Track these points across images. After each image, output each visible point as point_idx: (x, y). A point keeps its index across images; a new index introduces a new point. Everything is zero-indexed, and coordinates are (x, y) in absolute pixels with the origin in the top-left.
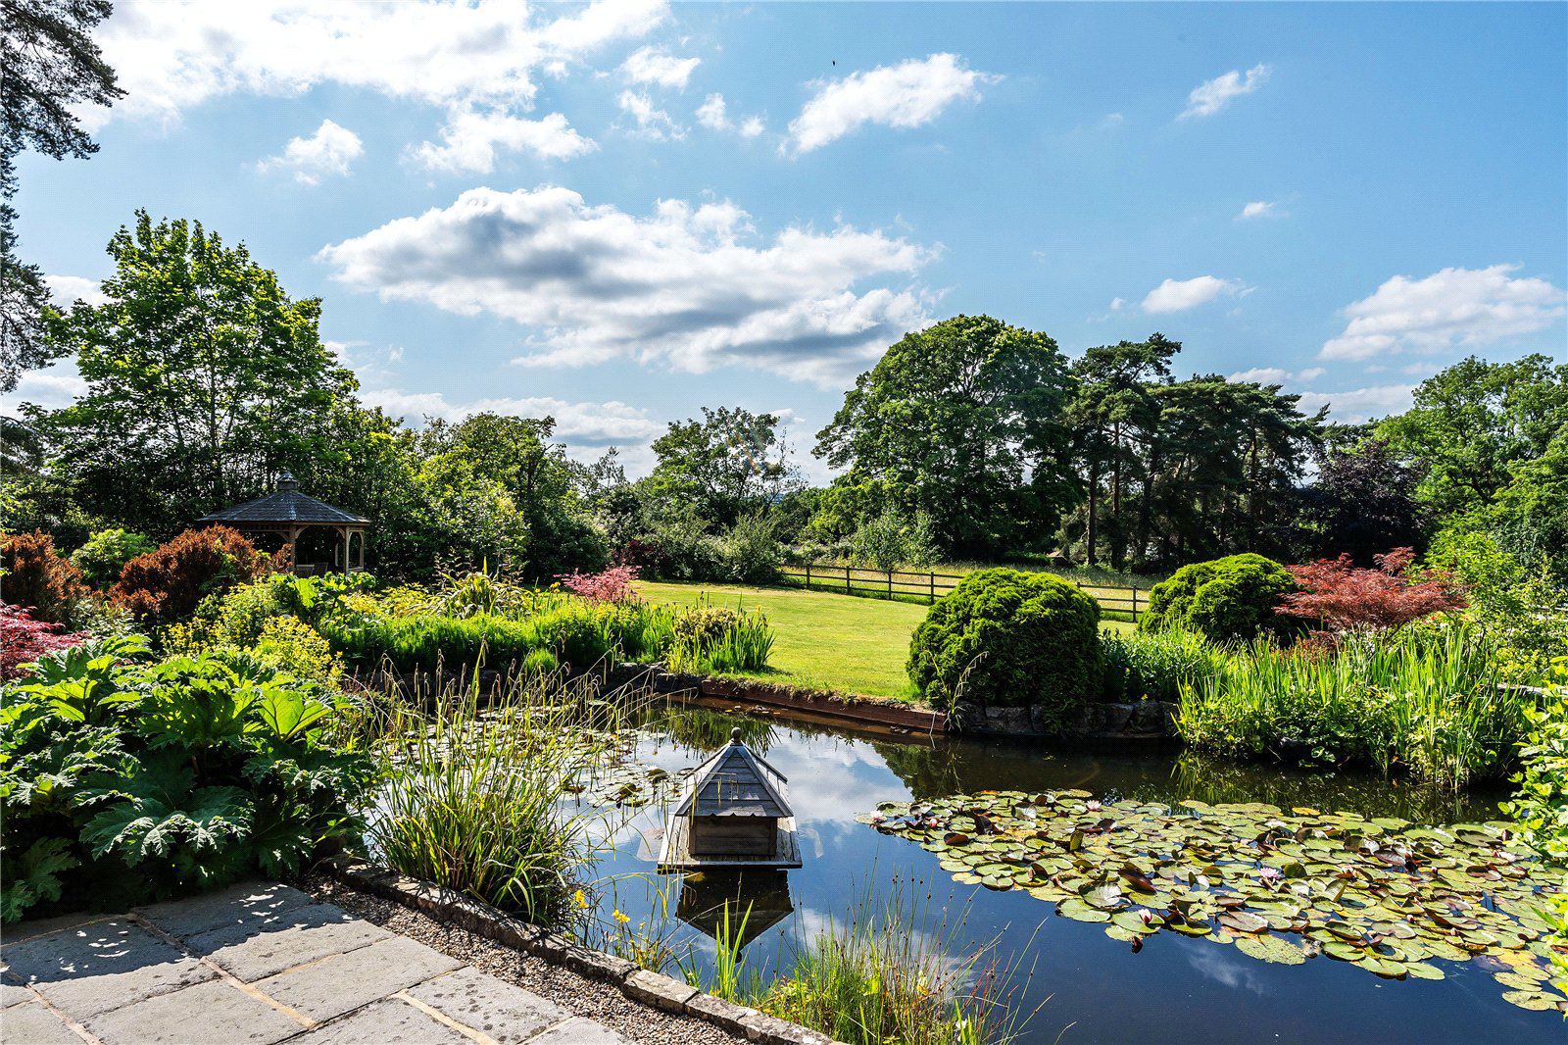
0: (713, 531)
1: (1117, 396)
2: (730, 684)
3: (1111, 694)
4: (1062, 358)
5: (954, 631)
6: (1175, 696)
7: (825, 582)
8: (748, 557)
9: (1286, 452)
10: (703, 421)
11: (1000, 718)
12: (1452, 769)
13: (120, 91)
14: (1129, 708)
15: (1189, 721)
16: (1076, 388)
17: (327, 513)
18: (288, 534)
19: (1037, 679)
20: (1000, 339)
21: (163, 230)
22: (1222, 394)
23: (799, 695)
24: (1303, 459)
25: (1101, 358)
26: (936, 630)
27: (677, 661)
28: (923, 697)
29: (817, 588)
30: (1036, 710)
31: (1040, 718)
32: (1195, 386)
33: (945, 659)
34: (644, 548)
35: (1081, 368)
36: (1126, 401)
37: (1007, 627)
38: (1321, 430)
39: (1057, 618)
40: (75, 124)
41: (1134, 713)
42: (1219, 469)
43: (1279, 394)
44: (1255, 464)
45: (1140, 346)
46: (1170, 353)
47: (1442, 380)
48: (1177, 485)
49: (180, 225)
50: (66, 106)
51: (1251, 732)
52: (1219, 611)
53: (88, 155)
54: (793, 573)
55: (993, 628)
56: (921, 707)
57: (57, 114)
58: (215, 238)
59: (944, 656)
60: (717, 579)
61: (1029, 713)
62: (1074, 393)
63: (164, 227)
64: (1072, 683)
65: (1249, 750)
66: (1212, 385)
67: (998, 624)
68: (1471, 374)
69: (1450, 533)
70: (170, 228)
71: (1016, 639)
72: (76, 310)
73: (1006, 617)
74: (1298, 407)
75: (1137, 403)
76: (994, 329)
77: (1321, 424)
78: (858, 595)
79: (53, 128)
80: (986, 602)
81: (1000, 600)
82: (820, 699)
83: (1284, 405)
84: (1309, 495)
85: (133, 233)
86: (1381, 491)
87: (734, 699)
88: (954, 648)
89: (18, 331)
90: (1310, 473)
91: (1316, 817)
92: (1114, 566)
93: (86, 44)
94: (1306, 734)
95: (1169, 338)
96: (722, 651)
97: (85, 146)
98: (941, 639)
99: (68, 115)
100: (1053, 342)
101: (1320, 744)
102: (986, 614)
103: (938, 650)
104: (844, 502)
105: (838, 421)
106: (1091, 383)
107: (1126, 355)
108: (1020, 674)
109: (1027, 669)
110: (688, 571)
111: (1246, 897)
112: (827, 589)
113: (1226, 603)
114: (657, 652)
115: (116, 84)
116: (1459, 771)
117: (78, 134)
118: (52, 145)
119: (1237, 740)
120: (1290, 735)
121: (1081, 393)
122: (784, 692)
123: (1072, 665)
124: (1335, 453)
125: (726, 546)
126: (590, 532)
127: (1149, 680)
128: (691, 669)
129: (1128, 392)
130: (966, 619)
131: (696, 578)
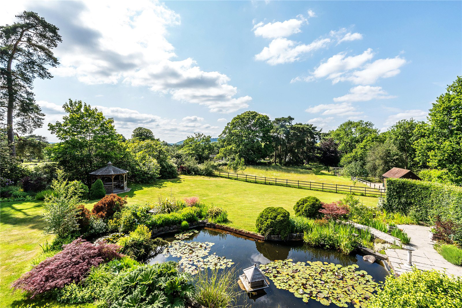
0: (199, 163)
1: (281, 129)
2: (221, 226)
3: (292, 232)
4: (270, 121)
5: (265, 220)
6: (303, 232)
7: (223, 176)
8: (207, 170)
9: (314, 138)
10: (195, 136)
11: (274, 237)
12: (347, 251)
13: (58, 63)
14: (295, 235)
15: (306, 238)
16: (273, 127)
17: (120, 171)
18: (112, 177)
19: (280, 231)
20: (257, 117)
21: (76, 103)
22: (302, 128)
23: (236, 230)
24: (317, 139)
25: (278, 120)
26: (262, 220)
27: (210, 221)
28: (259, 232)
29: (222, 177)
30: (280, 236)
31: (280, 237)
32: (297, 126)
33: (264, 227)
34: (184, 168)
35: (274, 122)
36: (283, 130)
37: (275, 221)
38: (320, 134)
39: (283, 219)
40: (47, 71)
41: (296, 236)
42: (301, 143)
43: (313, 126)
44: (308, 140)
45: (286, 118)
46: (292, 120)
47: (344, 124)
48: (293, 146)
49: (80, 102)
50: (44, 66)
51: (316, 241)
52: (309, 210)
53: (51, 78)
54: (216, 173)
55: (273, 222)
56: (259, 235)
57: (43, 69)
58: (89, 106)
59: (263, 226)
60: (200, 175)
61: (278, 236)
62: (273, 128)
63: (76, 102)
64: (286, 231)
65: (316, 245)
66: (300, 126)
67: (273, 221)
68: (350, 123)
69: (344, 158)
70: (77, 102)
71: (277, 224)
72: (57, 124)
73: (275, 219)
74: (316, 129)
75: (285, 131)
76: (256, 114)
77: (320, 132)
78: (231, 179)
79: (42, 72)
80: (271, 216)
81: (273, 216)
82: (240, 231)
83: (313, 129)
84: (318, 149)
85: (68, 104)
86: (332, 149)
87: (222, 229)
88: (266, 225)
89: (33, 119)
90: (318, 144)
91: (327, 265)
92: (280, 164)
93: (50, 52)
94: (325, 242)
95: (292, 117)
96: (219, 218)
97: (50, 76)
98: (263, 222)
99: (46, 69)
100: (268, 117)
101: (327, 244)
102: (271, 219)
103: (262, 224)
104: (224, 151)
105: (223, 133)
106: (276, 126)
107: (283, 120)
108: (277, 230)
109: (278, 229)
110: (193, 173)
111: (320, 289)
112: (224, 177)
113: (310, 208)
114: (205, 217)
115: (58, 62)
116: (348, 252)
117: (48, 73)
118: (41, 76)
119: (314, 243)
120: (322, 242)
121: (274, 128)
122: (233, 229)
123: (286, 228)
124: (323, 138)
125: (202, 167)
126: (173, 167)
127: (299, 229)
128: (213, 222)
129: (284, 129)
130: (267, 219)
131: (196, 174)
